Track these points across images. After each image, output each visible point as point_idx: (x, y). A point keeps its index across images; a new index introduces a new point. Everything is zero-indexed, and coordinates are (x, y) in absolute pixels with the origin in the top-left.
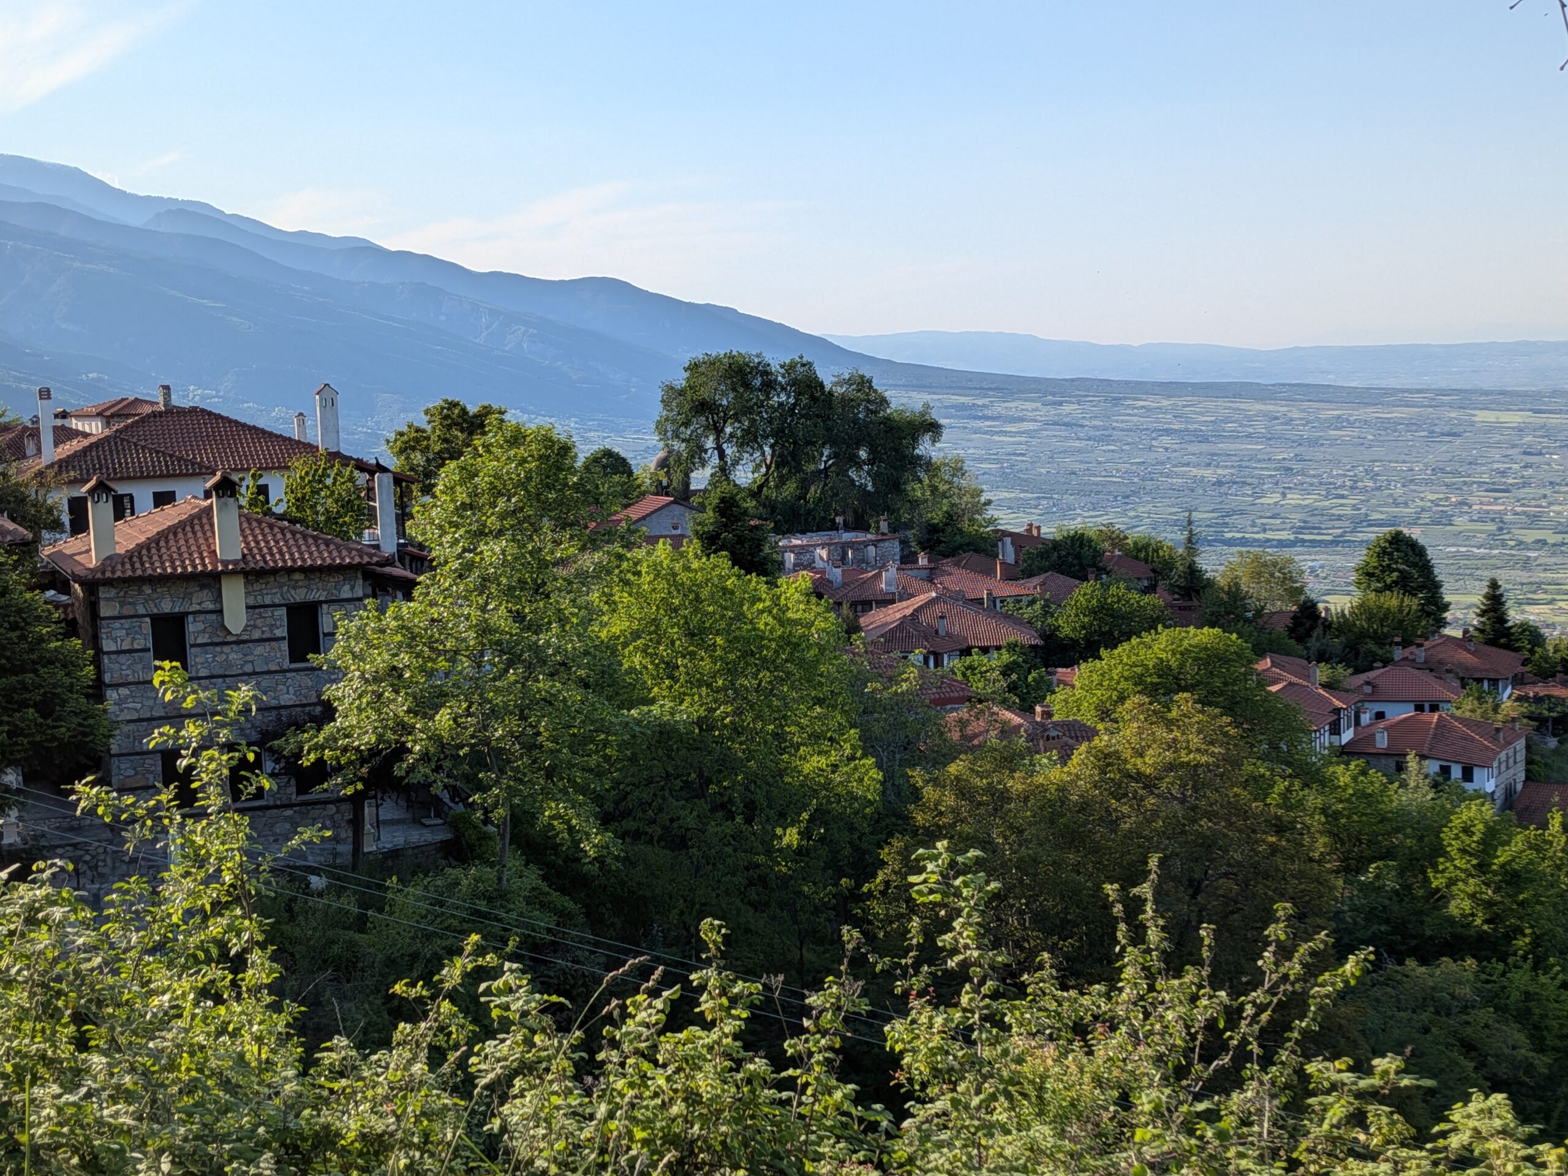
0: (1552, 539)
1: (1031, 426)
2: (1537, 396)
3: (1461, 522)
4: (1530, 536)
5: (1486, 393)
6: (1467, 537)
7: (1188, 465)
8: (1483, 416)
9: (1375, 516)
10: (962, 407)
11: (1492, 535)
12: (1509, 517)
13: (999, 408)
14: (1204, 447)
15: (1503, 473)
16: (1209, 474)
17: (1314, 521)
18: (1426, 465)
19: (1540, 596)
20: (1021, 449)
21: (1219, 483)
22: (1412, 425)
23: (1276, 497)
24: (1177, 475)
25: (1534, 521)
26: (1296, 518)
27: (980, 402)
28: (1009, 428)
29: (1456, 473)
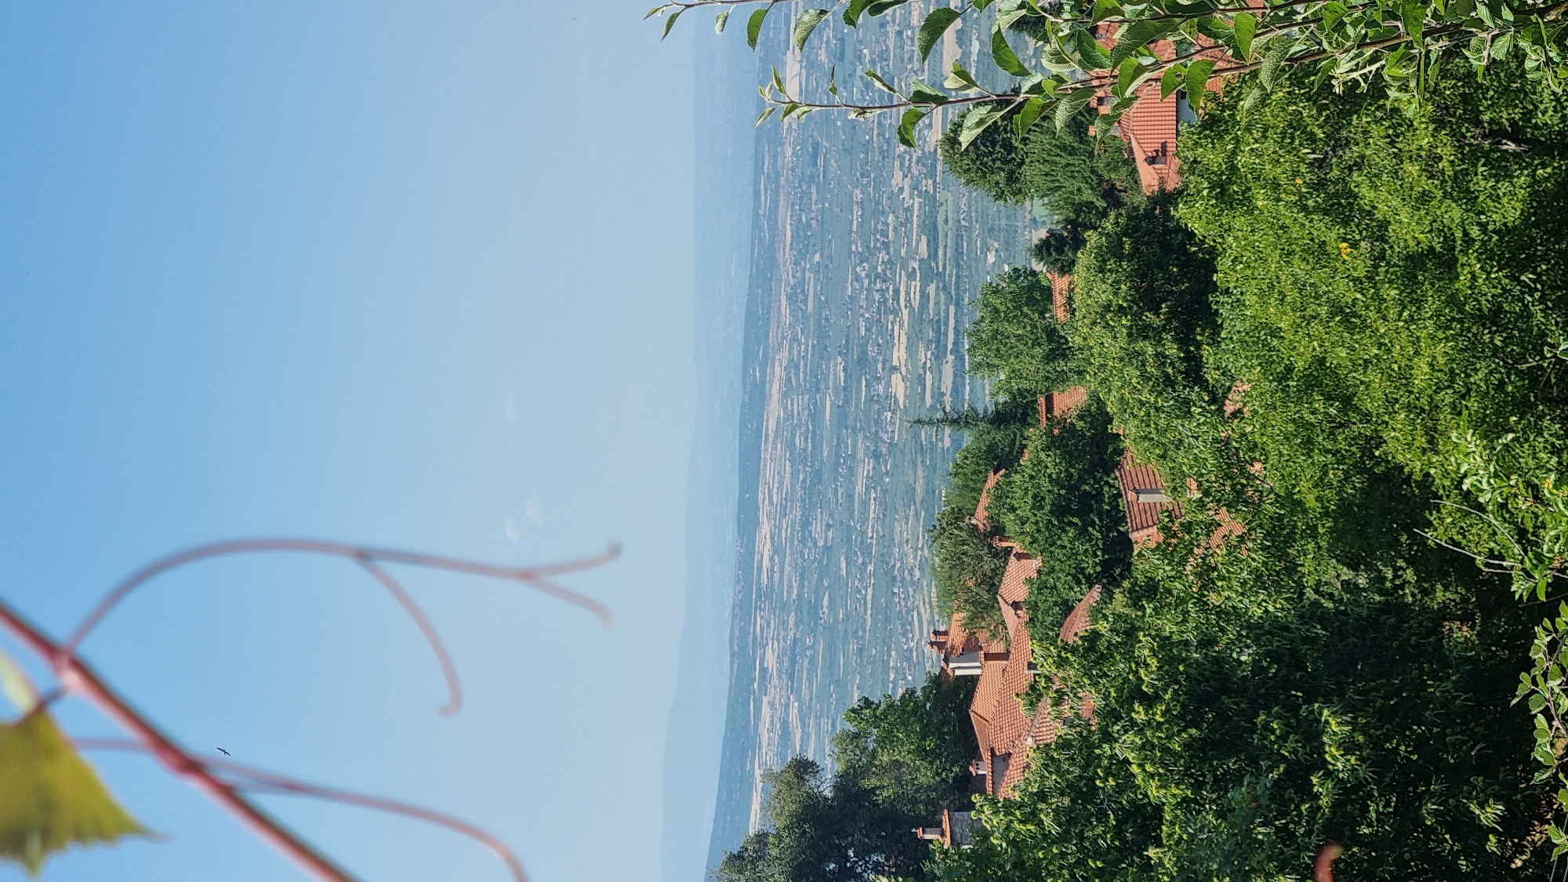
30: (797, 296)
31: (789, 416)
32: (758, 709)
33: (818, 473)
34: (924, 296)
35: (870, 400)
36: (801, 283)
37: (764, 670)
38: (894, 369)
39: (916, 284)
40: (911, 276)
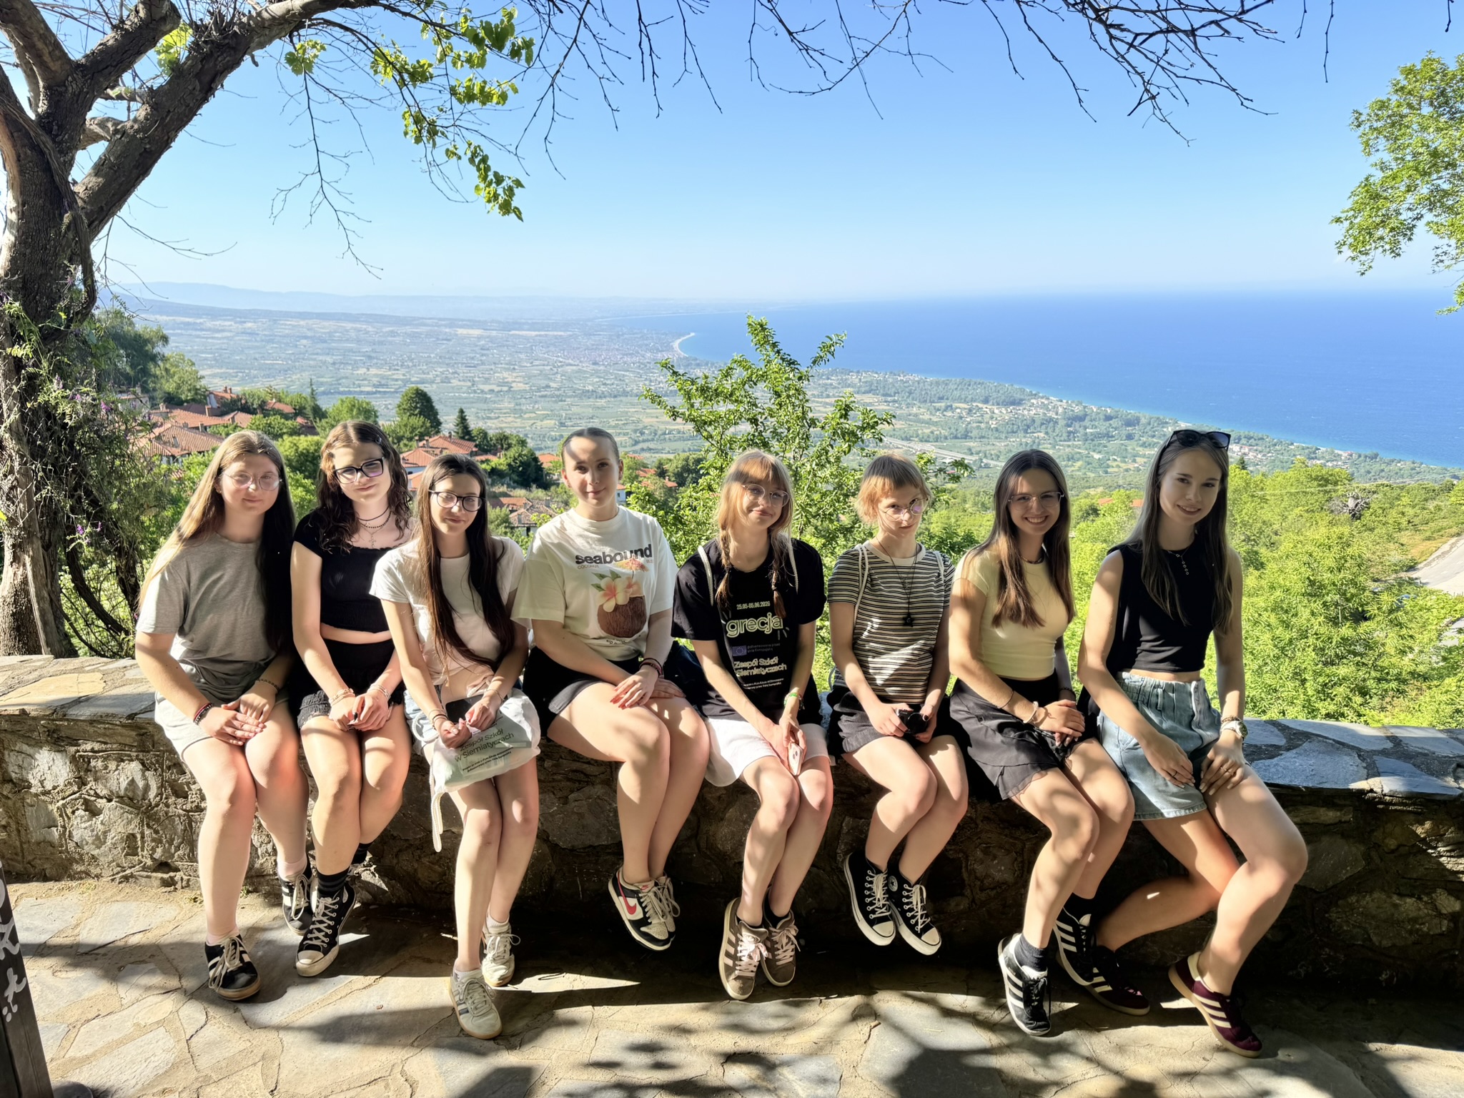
0: (497, 389)
1: (228, 334)
2: (485, 322)
3: (455, 382)
4: (486, 388)
5: (462, 320)
6: (459, 389)
7: (317, 354)
8: (460, 331)
9: (413, 379)
10: (188, 324)
11: (469, 387)
12: (477, 379)
13: (209, 324)
14: (325, 345)
15: (473, 358)
17: (383, 382)
20: (224, 346)
23: (365, 370)
25: (487, 381)
26: (375, 380)
27: (198, 321)
28: (217, 335)
29: (450, 358)
30: (393, 334)
31: (347, 331)
32: (229, 320)
33: (325, 341)
34: (397, 380)
35: (355, 360)
36: (399, 335)
37: (245, 322)
39: (401, 377)
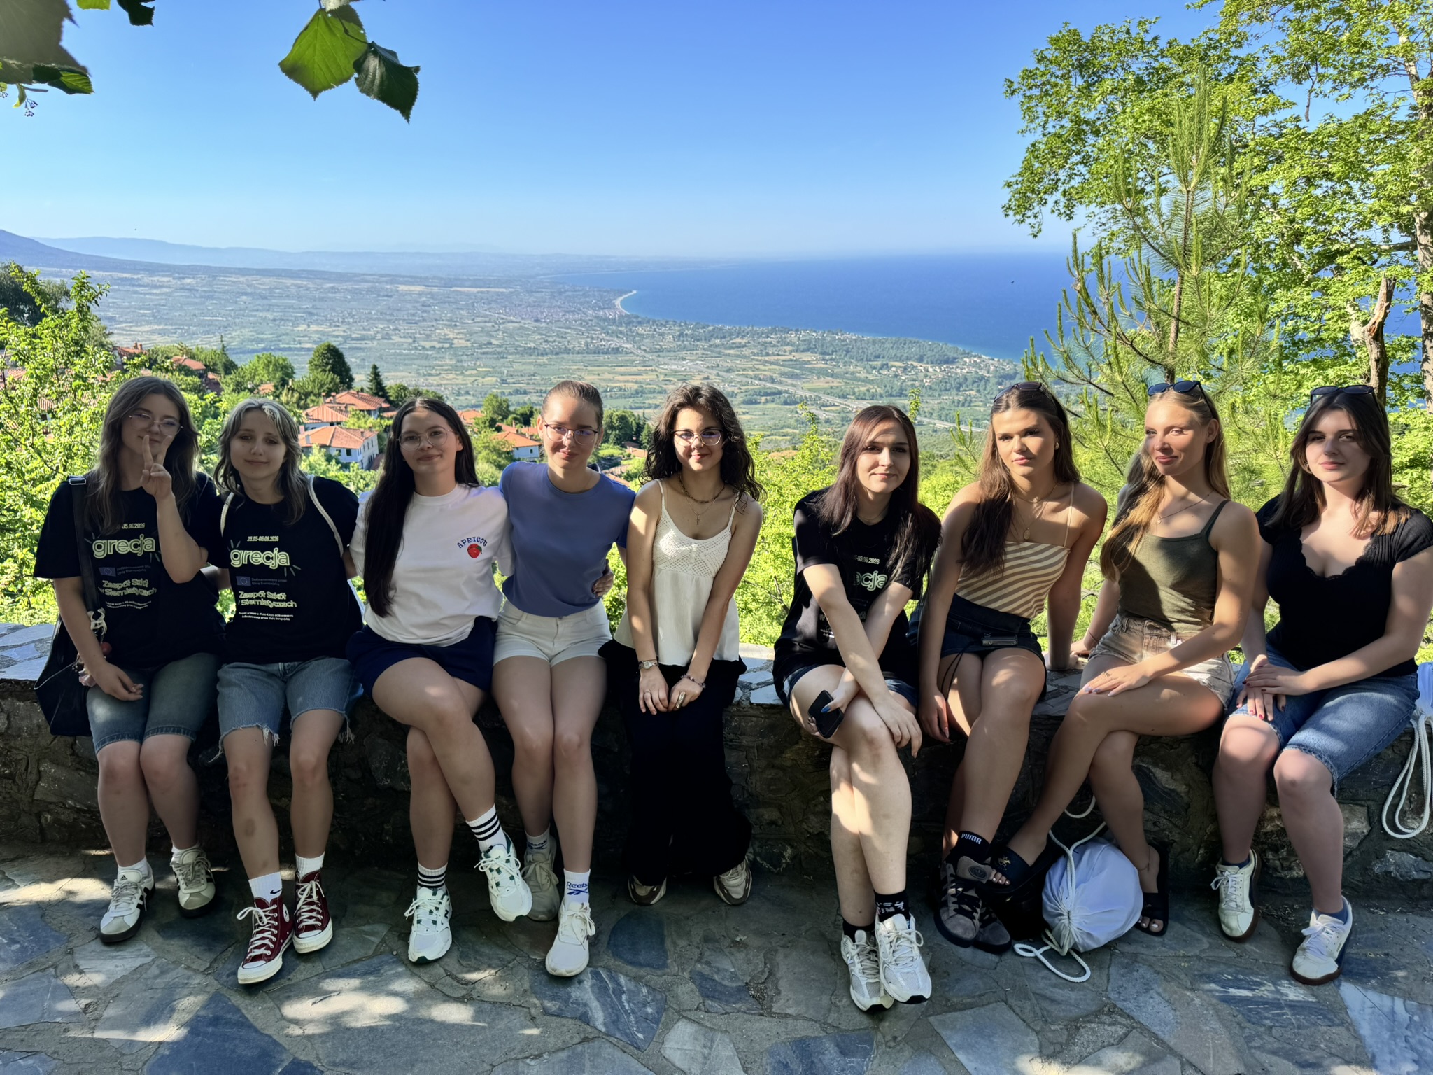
0: (438, 345)
1: (167, 290)
2: (427, 278)
3: (396, 339)
4: (427, 344)
5: (404, 277)
7: (257, 310)
8: (401, 287)
9: (354, 336)
10: (126, 279)
11: (410, 344)
12: (418, 335)
13: (147, 280)
14: (265, 302)
15: (414, 315)
16: (270, 316)
18: (377, 311)
19: (433, 372)
20: (163, 302)
21: (274, 320)
22: (369, 291)
23: (305, 327)
24: (252, 316)
25: (428, 337)
27: (136, 277)
28: (155, 291)
29: (392, 315)
30: (334, 290)
31: (288, 287)
32: (167, 276)
33: (265, 298)
34: (337, 336)
35: (296, 317)
36: (339, 291)
37: (183, 278)
38: (309, 326)
39: (342, 333)
40: (344, 331)
